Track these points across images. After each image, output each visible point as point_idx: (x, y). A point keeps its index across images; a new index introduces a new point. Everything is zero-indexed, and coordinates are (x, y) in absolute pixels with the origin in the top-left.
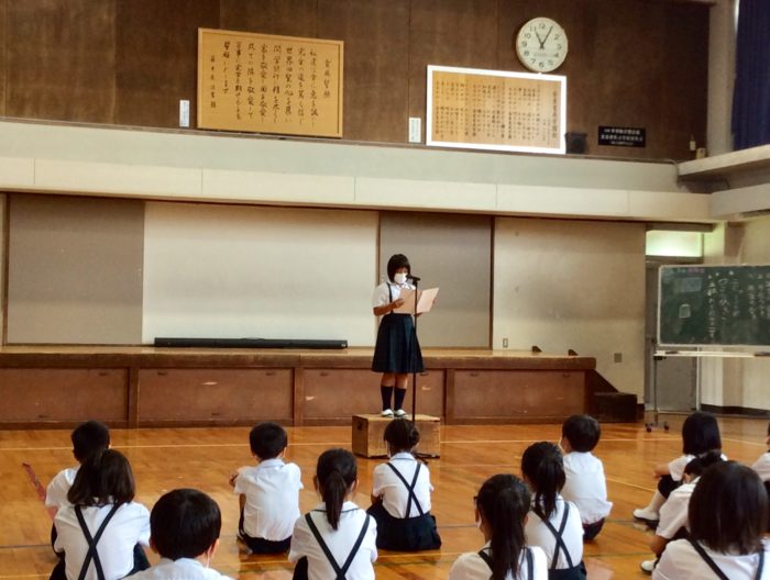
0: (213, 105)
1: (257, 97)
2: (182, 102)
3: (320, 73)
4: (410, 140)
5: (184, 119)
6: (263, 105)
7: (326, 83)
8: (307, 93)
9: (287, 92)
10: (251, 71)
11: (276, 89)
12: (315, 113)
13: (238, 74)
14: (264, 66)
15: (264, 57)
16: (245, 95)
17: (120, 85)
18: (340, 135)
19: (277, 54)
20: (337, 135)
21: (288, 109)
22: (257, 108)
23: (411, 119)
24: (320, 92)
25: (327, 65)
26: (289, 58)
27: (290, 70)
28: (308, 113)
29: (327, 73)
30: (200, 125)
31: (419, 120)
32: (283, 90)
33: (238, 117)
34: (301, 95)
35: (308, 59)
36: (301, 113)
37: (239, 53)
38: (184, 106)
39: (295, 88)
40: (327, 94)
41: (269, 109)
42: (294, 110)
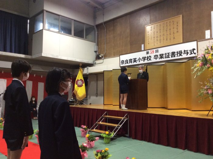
0: (149, 44)
2: (142, 45)
3: (175, 26)
4: (206, 38)
6: (160, 40)
7: (177, 29)
8: (172, 33)
9: (166, 35)
10: (157, 32)
11: (164, 35)
12: (174, 38)
13: (154, 34)
14: (160, 30)
15: (160, 27)
17: (131, 45)
19: (164, 25)
20: (180, 43)
21: (167, 39)
23: (206, 31)
24: (175, 32)
25: (177, 23)
26: (167, 25)
27: (167, 28)
28: (172, 39)
29: (177, 26)
31: (209, 31)
32: (165, 34)
33: (154, 45)
34: (170, 34)
35: (172, 24)
36: (170, 39)
37: (154, 28)
38: (143, 46)
39: (168, 33)
40: (177, 32)
41: (162, 41)
42: (168, 39)
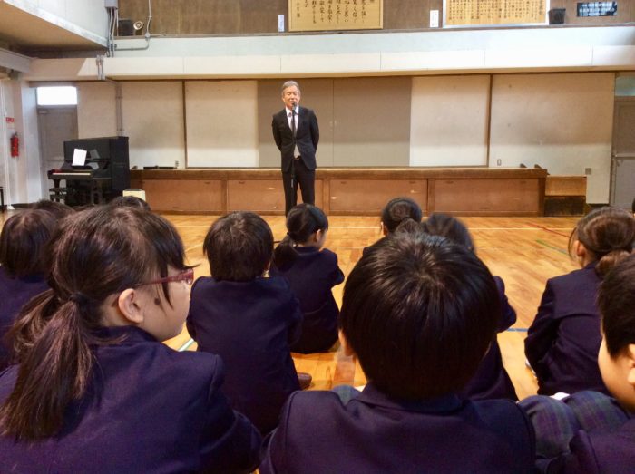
0: (299, 15)
1: (326, 8)
2: (280, 16)
4: (431, 26)
5: (281, 27)
6: (330, 12)
8: (359, 1)
9: (346, 2)
12: (364, 14)
16: (318, 7)
17: (243, 9)
18: (382, 27)
20: (378, 27)
21: (346, 13)
22: (326, 14)
23: (431, 12)
28: (359, 14)
30: (290, 29)
31: (437, 12)
33: (314, 22)
34: (355, 3)
36: (355, 15)
38: (281, 18)
40: (372, 0)
41: (334, 14)
42: (350, 13)
